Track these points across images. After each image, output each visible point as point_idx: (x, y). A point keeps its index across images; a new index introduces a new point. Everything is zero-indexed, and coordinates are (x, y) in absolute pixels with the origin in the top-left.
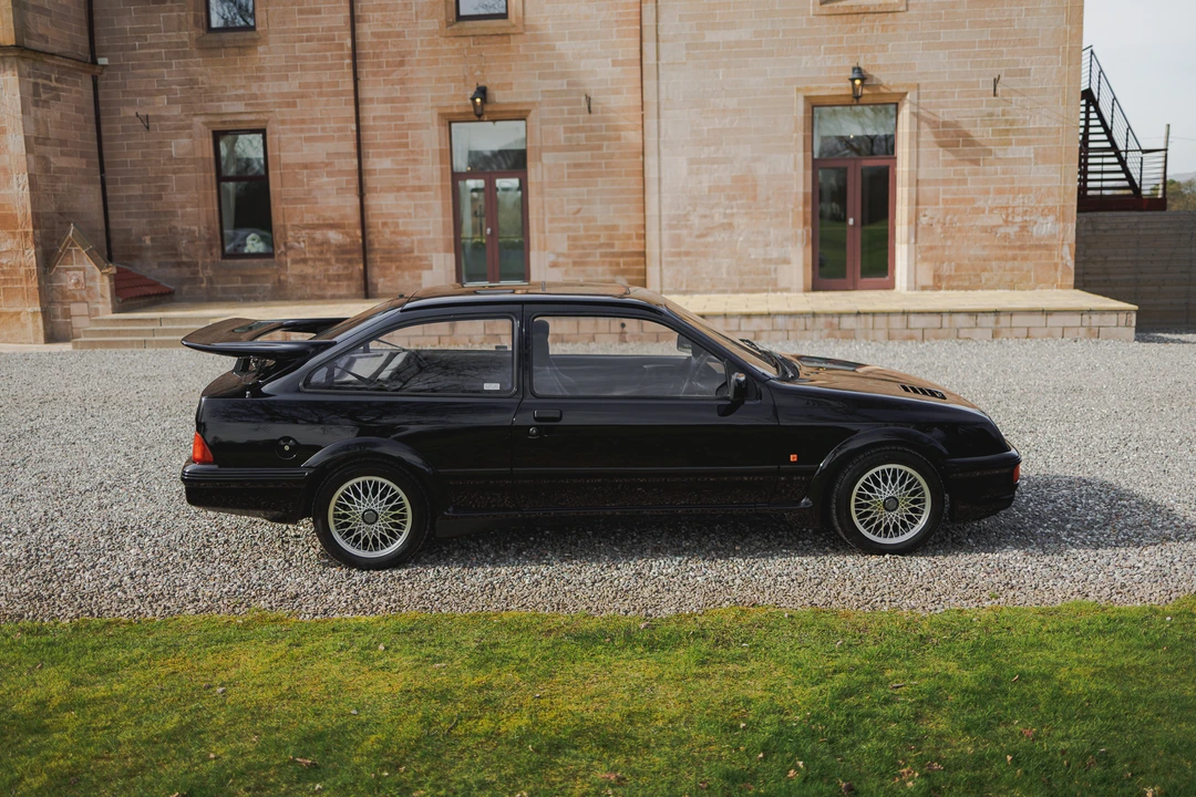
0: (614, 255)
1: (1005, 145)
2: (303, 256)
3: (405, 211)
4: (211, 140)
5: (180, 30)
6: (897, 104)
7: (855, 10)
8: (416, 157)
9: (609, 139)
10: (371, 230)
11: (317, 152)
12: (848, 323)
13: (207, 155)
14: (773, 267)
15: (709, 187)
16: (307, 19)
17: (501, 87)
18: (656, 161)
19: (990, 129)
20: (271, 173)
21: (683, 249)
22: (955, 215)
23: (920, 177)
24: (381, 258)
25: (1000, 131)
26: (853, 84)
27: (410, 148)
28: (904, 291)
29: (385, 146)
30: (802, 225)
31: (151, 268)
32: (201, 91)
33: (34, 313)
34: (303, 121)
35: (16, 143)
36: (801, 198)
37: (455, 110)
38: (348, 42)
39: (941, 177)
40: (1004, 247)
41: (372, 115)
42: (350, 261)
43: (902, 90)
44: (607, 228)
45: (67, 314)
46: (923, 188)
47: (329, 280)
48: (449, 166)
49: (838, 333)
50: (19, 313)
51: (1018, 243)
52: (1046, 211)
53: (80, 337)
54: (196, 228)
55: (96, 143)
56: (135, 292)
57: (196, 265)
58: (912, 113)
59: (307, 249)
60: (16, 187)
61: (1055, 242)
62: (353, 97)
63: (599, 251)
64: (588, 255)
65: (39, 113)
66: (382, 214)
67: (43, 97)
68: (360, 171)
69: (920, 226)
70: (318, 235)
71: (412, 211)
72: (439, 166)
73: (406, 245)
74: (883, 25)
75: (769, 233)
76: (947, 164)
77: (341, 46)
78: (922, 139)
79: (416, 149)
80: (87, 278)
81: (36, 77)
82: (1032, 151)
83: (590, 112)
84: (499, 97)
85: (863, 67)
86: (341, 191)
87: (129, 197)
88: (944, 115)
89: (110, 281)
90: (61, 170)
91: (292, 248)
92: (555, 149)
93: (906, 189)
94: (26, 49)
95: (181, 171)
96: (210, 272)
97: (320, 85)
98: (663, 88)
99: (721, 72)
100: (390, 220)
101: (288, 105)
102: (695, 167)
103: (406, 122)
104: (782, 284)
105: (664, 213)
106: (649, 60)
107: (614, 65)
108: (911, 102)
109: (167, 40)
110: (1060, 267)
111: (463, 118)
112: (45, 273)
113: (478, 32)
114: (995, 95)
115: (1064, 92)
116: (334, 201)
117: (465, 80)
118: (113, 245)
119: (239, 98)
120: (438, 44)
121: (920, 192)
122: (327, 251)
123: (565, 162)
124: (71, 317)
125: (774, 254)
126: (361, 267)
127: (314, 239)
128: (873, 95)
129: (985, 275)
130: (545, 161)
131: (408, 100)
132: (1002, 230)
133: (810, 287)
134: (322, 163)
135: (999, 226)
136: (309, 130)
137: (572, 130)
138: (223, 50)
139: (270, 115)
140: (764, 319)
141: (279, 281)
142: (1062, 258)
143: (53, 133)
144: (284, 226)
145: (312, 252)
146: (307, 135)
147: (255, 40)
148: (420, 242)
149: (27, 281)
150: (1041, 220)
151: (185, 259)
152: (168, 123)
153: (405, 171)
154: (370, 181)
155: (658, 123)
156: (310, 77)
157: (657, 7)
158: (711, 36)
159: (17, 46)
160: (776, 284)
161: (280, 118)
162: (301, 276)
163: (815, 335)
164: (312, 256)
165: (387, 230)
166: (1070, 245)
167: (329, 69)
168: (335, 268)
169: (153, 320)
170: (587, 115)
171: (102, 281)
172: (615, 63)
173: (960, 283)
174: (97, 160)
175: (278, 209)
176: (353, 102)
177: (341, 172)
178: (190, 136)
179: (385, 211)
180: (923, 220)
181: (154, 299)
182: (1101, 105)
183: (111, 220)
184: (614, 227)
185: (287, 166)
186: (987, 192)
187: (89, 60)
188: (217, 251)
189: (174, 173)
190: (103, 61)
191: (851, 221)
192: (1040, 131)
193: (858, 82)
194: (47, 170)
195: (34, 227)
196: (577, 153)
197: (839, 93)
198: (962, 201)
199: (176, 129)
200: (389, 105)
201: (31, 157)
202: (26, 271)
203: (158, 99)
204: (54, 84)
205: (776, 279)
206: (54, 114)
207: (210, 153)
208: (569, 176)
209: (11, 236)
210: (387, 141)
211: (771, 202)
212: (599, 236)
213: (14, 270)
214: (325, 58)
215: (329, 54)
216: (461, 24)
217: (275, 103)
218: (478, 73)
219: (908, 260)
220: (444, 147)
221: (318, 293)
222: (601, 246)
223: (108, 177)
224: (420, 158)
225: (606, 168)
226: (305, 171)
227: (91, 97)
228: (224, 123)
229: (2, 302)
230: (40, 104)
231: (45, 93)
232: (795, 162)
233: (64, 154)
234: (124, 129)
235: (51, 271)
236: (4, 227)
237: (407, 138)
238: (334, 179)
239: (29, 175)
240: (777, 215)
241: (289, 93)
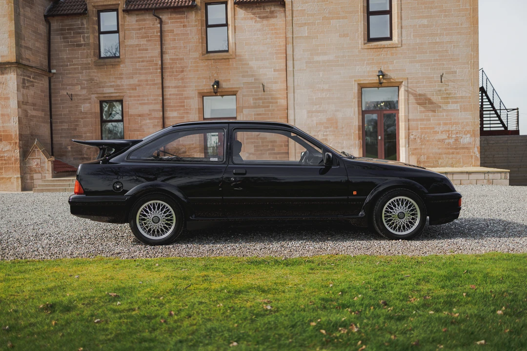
0: (275, 153)
1: (446, 104)
4: (99, 105)
5: (87, 58)
6: (398, 87)
7: (379, 47)
8: (188, 111)
9: (272, 103)
11: (145, 109)
15: (317, 123)
16: (142, 53)
17: (225, 81)
18: (293, 112)
19: (440, 97)
20: (124, 119)
22: (426, 134)
23: (410, 118)
25: (444, 97)
26: (379, 78)
27: (186, 107)
29: (174, 106)
30: (358, 139)
31: (70, 160)
32: (96, 83)
33: (17, 178)
34: (139, 96)
35: (13, 104)
36: (357, 127)
37: (205, 91)
38: (160, 63)
39: (418, 118)
40: (448, 148)
41: (169, 93)
43: (401, 81)
44: (271, 142)
45: (32, 178)
46: (411, 123)
48: (202, 115)
50: (11, 178)
51: (454, 147)
52: (466, 132)
53: (37, 188)
55: (49, 106)
56: (62, 170)
57: (90, 159)
58: (405, 90)
60: (12, 122)
61: (471, 146)
62: (161, 86)
63: (268, 152)
64: (263, 153)
65: (24, 91)
67: (27, 85)
68: (163, 118)
69: (410, 139)
72: (198, 115)
73: (183, 150)
74: (392, 53)
75: (343, 143)
76: (421, 112)
77: (156, 64)
78: (410, 102)
79: (188, 108)
80: (42, 163)
81: (24, 76)
82: (459, 106)
83: (264, 91)
84: (225, 85)
85: (383, 71)
86: (155, 126)
87: (62, 129)
88: (419, 91)
89: (52, 164)
90: (33, 116)
92: (248, 107)
93: (404, 123)
94: (21, 64)
95: (85, 118)
97: (147, 81)
98: (296, 80)
99: (321, 74)
101: (133, 89)
102: (310, 114)
103: (184, 96)
106: (290, 68)
107: (274, 71)
108: (404, 85)
109: (82, 62)
110: (474, 157)
111: (209, 94)
112: (23, 160)
113: (216, 58)
114: (441, 82)
115: (472, 81)
116: (151, 131)
117: (210, 78)
118: (54, 150)
119: (111, 86)
120: (198, 63)
121: (410, 124)
123: (253, 113)
124: (34, 179)
128: (388, 83)
129: (440, 161)
130: (244, 112)
131: (185, 87)
132: (447, 141)
134: (147, 114)
135: (446, 139)
136: (142, 100)
137: (256, 99)
138: (105, 66)
139: (125, 93)
142: (474, 153)
143: (30, 100)
146: (141, 102)
147: (119, 62)
148: (189, 148)
149: (15, 164)
150: (464, 136)
151: (85, 156)
152: (81, 97)
153: (183, 117)
154: (168, 122)
155: (294, 95)
156: (143, 77)
157: (293, 46)
158: (316, 58)
159: (16, 62)
161: (129, 95)
166: (478, 148)
167: (151, 74)
170: (263, 93)
171: (48, 164)
172: (275, 71)
173: (429, 165)
174: (49, 113)
175: (127, 134)
176: (161, 88)
177: (155, 118)
178: (90, 103)
180: (412, 137)
181: (71, 173)
182: (488, 93)
183: (54, 139)
184: (275, 141)
185: (131, 115)
186: (439, 124)
187: (48, 71)
189: (82, 119)
190: (54, 71)
191: (380, 138)
192: (462, 97)
193: (381, 77)
194: (27, 116)
195: (20, 140)
196: (258, 109)
197: (373, 82)
198: (428, 128)
199: (84, 99)
200: (177, 89)
201: (20, 110)
202: (15, 159)
203: (76, 87)
204: (32, 80)
206: (31, 92)
207: (98, 110)
208: (255, 119)
209: (9, 144)
210: (176, 104)
211: (344, 129)
212: (268, 145)
213: (9, 159)
214: (149, 69)
215: (151, 67)
216: (208, 54)
217: (127, 88)
218: (215, 75)
219: (405, 154)
220: (200, 107)
222: (269, 150)
223: (53, 121)
224: (190, 111)
225: (271, 115)
226: (139, 118)
227: (48, 86)
228: (105, 97)
229: (3, 173)
230: (25, 87)
231: (28, 83)
232: (354, 112)
233: (34, 109)
234: (61, 100)
235: (26, 160)
236: (5, 140)
237: (184, 103)
238: (152, 121)
239: (19, 117)
240: (347, 135)
241: (133, 84)
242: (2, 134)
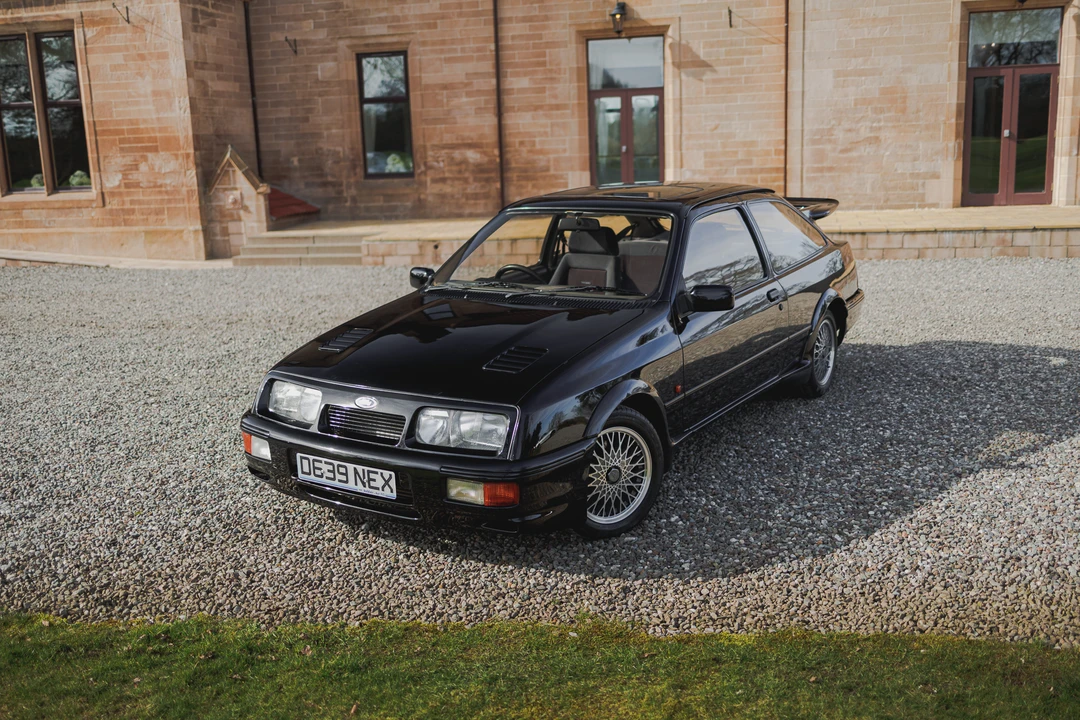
0: (752, 171)
2: (441, 176)
3: (542, 130)
4: (355, 63)
6: (1061, 8)
8: (554, 75)
9: (750, 53)
10: (508, 149)
11: (457, 72)
12: (1022, 239)
13: (350, 78)
14: (920, 182)
15: (856, 100)
17: (639, 2)
18: (800, 74)
20: (412, 94)
21: (825, 165)
24: (518, 176)
27: (548, 67)
28: (1062, 206)
29: (523, 65)
30: (953, 138)
31: (299, 188)
32: (346, 14)
33: (196, 231)
34: (443, 42)
35: (177, 67)
36: (954, 109)
37: (593, 28)
41: (511, 34)
42: (487, 180)
44: (745, 144)
45: (225, 232)
47: (467, 199)
48: (586, 84)
49: (1010, 251)
50: (181, 231)
53: (239, 254)
54: (340, 149)
55: (247, 67)
56: (286, 212)
57: (341, 185)
59: (446, 168)
60: (177, 109)
62: (492, 17)
63: (736, 168)
64: (726, 171)
65: (198, 38)
66: (519, 133)
67: (202, 22)
68: (499, 91)
70: (457, 154)
71: (549, 130)
72: (576, 84)
73: (542, 164)
75: (918, 146)
79: (554, 67)
80: (243, 197)
81: (195, 3)
84: (639, 12)
86: (479, 110)
87: (278, 120)
89: (265, 200)
90: (218, 94)
91: (431, 168)
92: (694, 65)
93: (1068, 99)
95: (326, 93)
96: (353, 192)
97: (460, 5)
100: (527, 139)
101: (429, 26)
102: (841, 79)
103: (544, 40)
104: (930, 200)
105: (806, 128)
108: (1075, 6)
111: (602, 35)
112: (205, 193)
116: (472, 121)
118: (263, 166)
119: (381, 20)
122: (466, 170)
124: (228, 235)
125: (923, 167)
126: (498, 185)
127: (452, 159)
130: (683, 77)
131: (546, 18)
133: (959, 202)
134: (462, 83)
136: (450, 50)
137: (711, 45)
139: (411, 36)
140: (930, 235)
141: (419, 200)
143: (211, 58)
144: (425, 147)
145: (450, 171)
146: (447, 56)
148: (557, 160)
149: (189, 201)
151: (330, 179)
152: (315, 47)
153: (543, 90)
154: (508, 101)
155: (804, 34)
160: (923, 200)
161: (421, 39)
162: (438, 195)
163: (986, 252)
164: (450, 175)
165: (524, 149)
168: (473, 187)
169: (306, 238)
170: (728, 29)
171: (258, 200)
174: (248, 84)
175: (419, 130)
176: (492, 22)
177: (479, 92)
178: (335, 59)
179: (522, 130)
181: (303, 217)
183: (263, 142)
184: (753, 143)
185: (427, 87)
188: (360, 171)
189: (320, 95)
191: (1006, 133)
194: (205, 94)
195: (195, 149)
199: (323, 52)
200: (528, 24)
201: (191, 80)
202: (188, 192)
203: (305, 23)
204: (210, 10)
205: (924, 194)
206: (211, 39)
207: (353, 76)
208: (708, 93)
209: (174, 157)
210: (526, 60)
211: (921, 114)
212: (736, 153)
213: (176, 190)
217: (416, 24)
219: (1069, 173)
220: (581, 64)
221: (457, 211)
222: (738, 162)
223: (259, 100)
224: (557, 76)
225: (746, 82)
226: (445, 92)
227: (243, 24)
228: (367, 45)
229: (166, 221)
230: (199, 29)
231: (202, 18)
232: (949, 73)
233: (220, 78)
234: (274, 53)
235: (210, 191)
236: (167, 149)
237: (545, 56)
238: (472, 99)
239: (190, 98)
240: (927, 128)
241: (429, 14)
242: (158, 135)
